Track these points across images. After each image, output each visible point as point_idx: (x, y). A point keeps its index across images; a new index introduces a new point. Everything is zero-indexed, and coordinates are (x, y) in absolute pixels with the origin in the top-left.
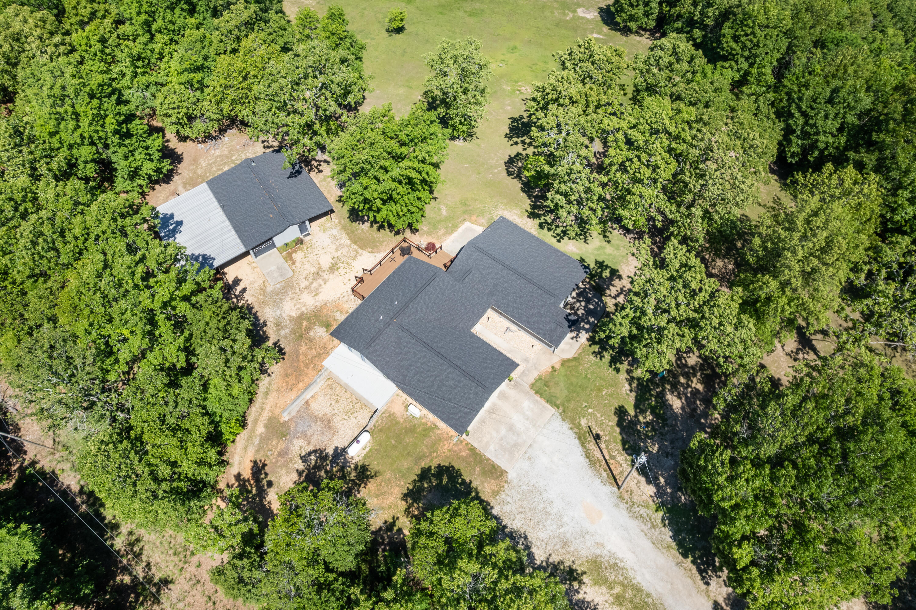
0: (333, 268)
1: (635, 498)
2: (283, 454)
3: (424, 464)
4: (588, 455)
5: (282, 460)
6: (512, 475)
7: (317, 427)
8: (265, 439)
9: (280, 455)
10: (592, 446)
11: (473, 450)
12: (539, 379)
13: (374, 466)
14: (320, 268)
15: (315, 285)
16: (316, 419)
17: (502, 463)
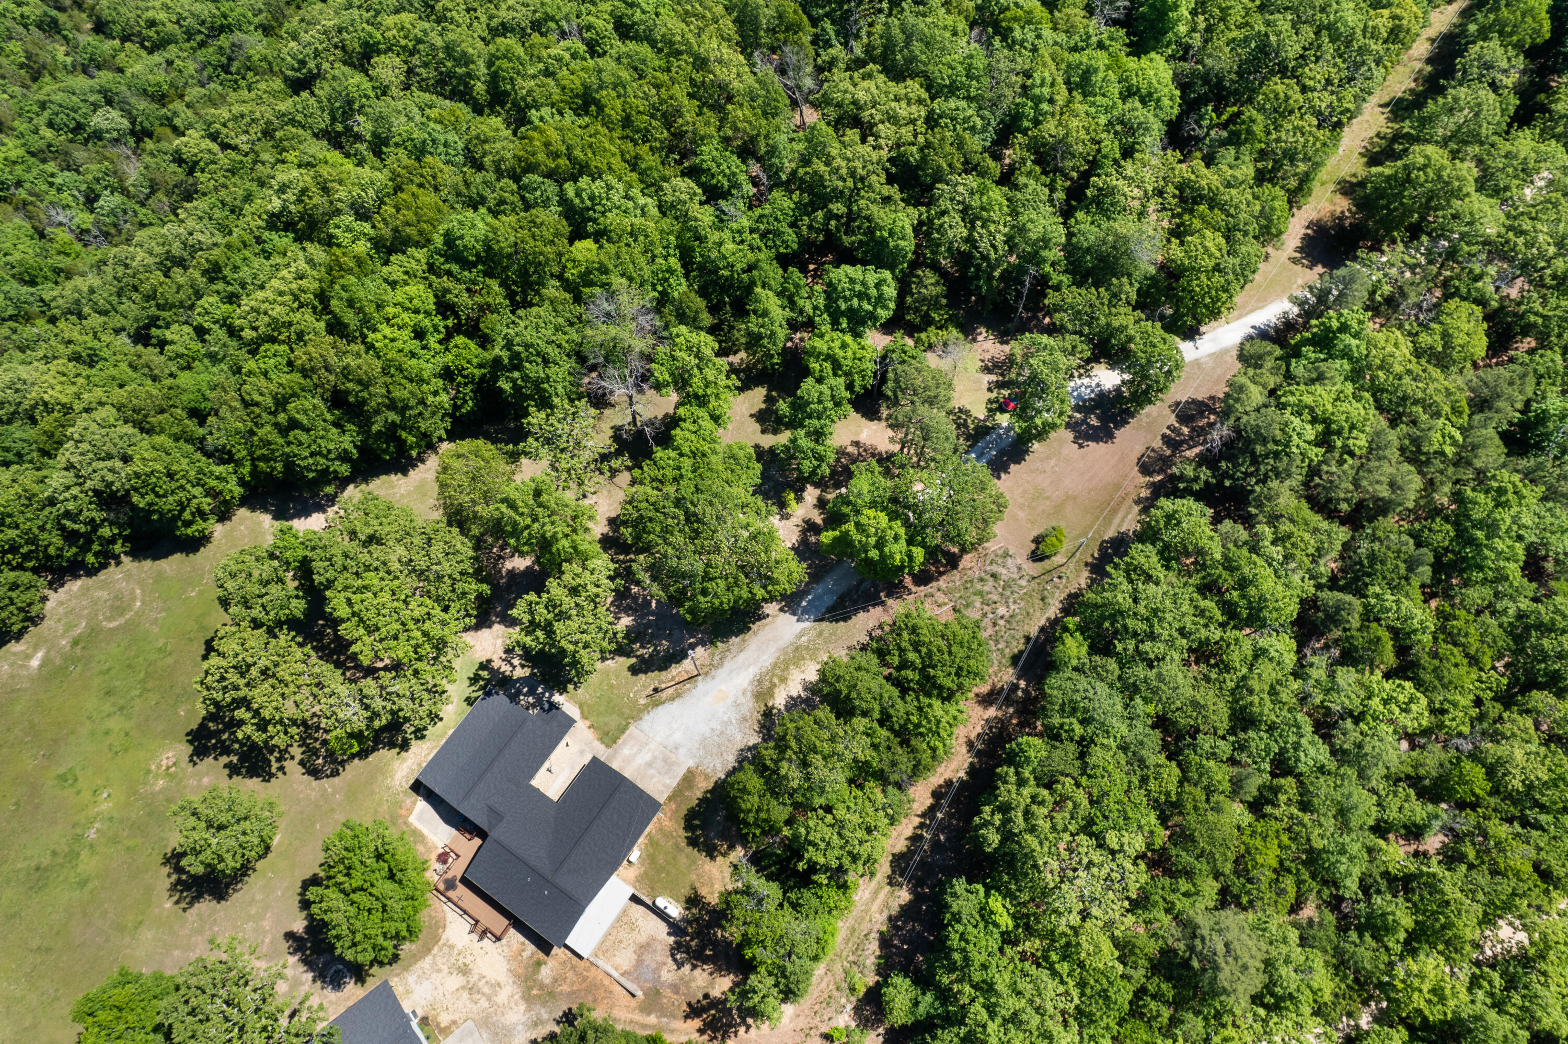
0: (464, 970)
1: (707, 662)
2: (675, 988)
3: (683, 844)
4: (672, 699)
5: (683, 989)
6: (691, 763)
7: (648, 959)
8: (663, 1012)
9: (677, 993)
10: (664, 695)
11: (670, 799)
12: (601, 740)
13: (686, 891)
14: (463, 988)
15: (486, 990)
16: (639, 962)
17: (681, 772)
